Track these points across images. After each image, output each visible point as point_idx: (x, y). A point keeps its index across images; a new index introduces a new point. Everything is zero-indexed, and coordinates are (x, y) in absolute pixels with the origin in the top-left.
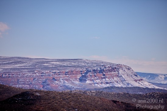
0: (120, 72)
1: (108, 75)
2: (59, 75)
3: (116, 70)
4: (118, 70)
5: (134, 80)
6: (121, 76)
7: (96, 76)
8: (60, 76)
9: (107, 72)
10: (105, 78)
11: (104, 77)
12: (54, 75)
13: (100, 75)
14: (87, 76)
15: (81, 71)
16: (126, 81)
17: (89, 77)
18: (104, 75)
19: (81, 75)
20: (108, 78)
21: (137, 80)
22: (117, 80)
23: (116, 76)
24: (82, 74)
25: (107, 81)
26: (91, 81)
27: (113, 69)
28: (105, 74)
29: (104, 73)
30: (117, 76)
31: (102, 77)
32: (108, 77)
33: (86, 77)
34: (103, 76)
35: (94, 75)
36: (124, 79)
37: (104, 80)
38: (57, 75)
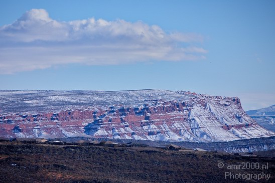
0: (193, 112)
1: (159, 118)
2: (35, 120)
3: (185, 108)
4: (188, 108)
5: (222, 127)
6: (193, 119)
7: (124, 121)
8: (36, 122)
9: (158, 113)
10: (148, 124)
11: (148, 122)
12: (23, 120)
13: (138, 118)
14: (101, 122)
15: (95, 113)
16: (200, 128)
17: (105, 123)
18: (147, 118)
19: (92, 120)
20: (157, 125)
21: (232, 126)
22: (179, 126)
23: (180, 119)
24: (95, 117)
25: (152, 131)
26: (110, 130)
27: (178, 106)
28: (149, 117)
29: (149, 114)
30: (185, 119)
31: (142, 123)
32: (157, 121)
33: (99, 122)
34: (145, 121)
35: (121, 118)
36: (198, 125)
37: (145, 128)
38: (29, 121)
